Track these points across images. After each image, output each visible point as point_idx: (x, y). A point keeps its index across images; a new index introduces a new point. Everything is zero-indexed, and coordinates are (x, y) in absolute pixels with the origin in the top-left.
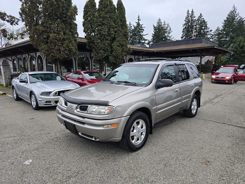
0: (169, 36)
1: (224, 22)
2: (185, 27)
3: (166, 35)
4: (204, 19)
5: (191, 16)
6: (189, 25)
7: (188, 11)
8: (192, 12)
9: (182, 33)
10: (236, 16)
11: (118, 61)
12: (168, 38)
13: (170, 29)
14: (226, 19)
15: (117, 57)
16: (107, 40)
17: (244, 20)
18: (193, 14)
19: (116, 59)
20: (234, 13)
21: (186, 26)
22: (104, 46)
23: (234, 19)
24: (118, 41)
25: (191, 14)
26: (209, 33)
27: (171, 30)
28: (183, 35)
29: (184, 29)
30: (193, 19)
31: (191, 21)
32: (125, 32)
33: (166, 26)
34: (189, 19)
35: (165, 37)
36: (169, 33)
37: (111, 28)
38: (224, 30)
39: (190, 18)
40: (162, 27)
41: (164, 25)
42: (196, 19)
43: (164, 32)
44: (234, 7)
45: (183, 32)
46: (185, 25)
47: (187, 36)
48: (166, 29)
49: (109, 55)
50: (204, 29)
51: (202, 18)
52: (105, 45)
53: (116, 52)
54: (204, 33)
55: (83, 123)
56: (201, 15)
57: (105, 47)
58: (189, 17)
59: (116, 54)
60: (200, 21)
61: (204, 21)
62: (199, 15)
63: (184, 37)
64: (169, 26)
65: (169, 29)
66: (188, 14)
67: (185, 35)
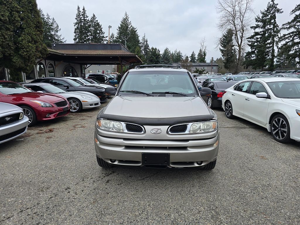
0: (57, 36)
1: (119, 29)
2: (78, 28)
3: (53, 33)
4: (98, 22)
5: (83, 15)
6: (81, 25)
7: (79, 8)
8: (84, 9)
9: (75, 34)
10: (128, 24)
11: (29, 64)
12: (56, 38)
13: (58, 26)
14: (120, 26)
15: (29, 60)
16: (8, 29)
17: (136, 30)
18: (85, 13)
19: (25, 62)
20: (126, 21)
21: (78, 26)
22: (2, 39)
23: (127, 27)
24: (29, 34)
25: (82, 12)
26: (105, 39)
27: (59, 28)
28: (75, 36)
29: (76, 29)
30: (85, 18)
31: (83, 21)
32: (38, 22)
33: (51, 21)
34: (81, 18)
35: (52, 36)
36: (57, 31)
37: (13, 11)
38: (120, 38)
39: (82, 16)
40: (45, 22)
41: (47, 19)
42: (90, 20)
43: (49, 29)
44: (126, 15)
45: (75, 32)
46: (76, 24)
47: (81, 39)
48: (51, 26)
49: (12, 54)
50: (99, 33)
51: (96, 19)
52: (5, 38)
53: (27, 51)
54: (100, 38)
55: (185, 148)
56: (94, 15)
57: (4, 40)
58: (80, 15)
59: (27, 55)
60: (93, 23)
61: (98, 24)
62: (92, 16)
63: (78, 40)
64: (55, 22)
65: (55, 26)
66: (79, 11)
67: (78, 37)
